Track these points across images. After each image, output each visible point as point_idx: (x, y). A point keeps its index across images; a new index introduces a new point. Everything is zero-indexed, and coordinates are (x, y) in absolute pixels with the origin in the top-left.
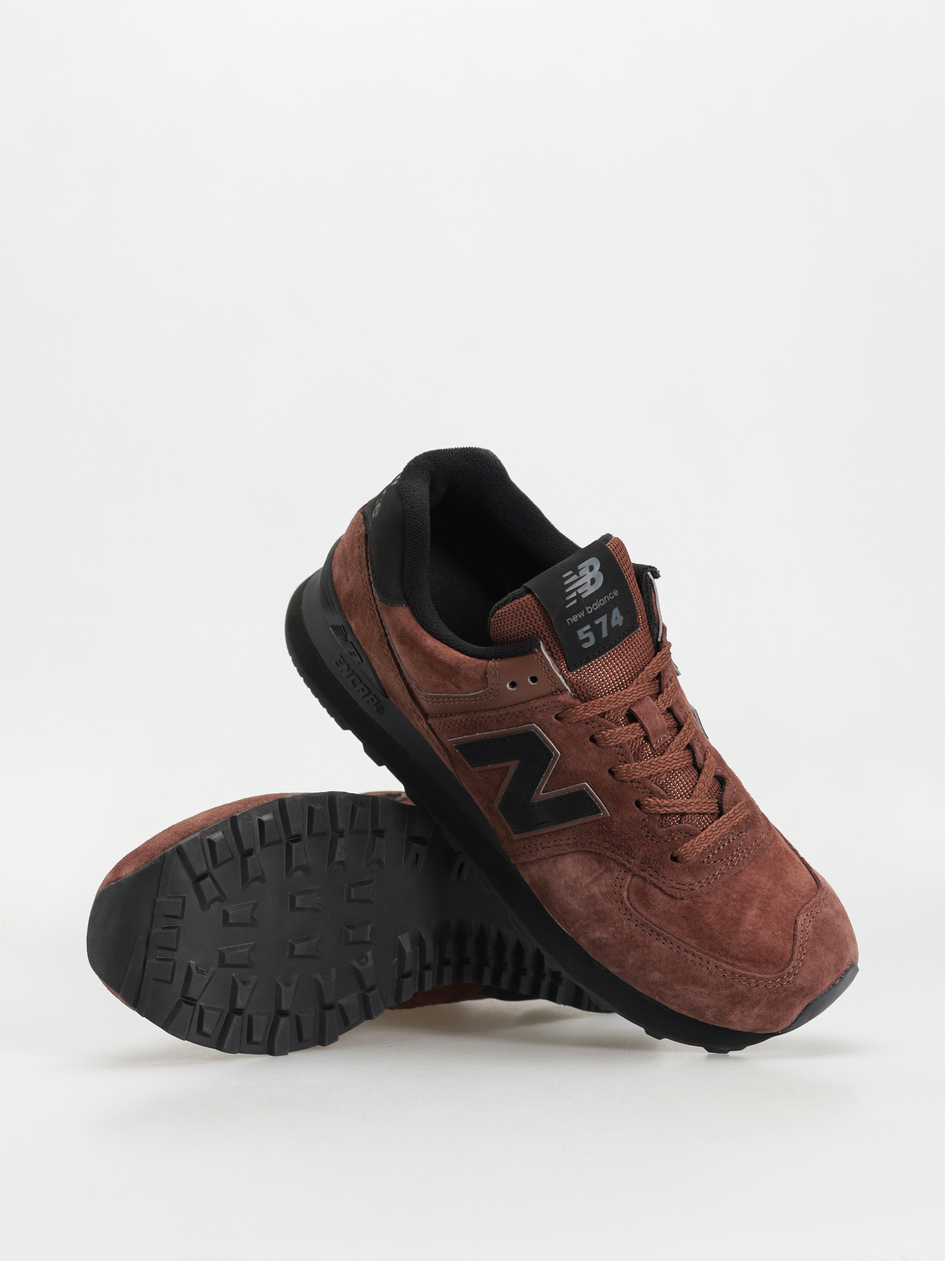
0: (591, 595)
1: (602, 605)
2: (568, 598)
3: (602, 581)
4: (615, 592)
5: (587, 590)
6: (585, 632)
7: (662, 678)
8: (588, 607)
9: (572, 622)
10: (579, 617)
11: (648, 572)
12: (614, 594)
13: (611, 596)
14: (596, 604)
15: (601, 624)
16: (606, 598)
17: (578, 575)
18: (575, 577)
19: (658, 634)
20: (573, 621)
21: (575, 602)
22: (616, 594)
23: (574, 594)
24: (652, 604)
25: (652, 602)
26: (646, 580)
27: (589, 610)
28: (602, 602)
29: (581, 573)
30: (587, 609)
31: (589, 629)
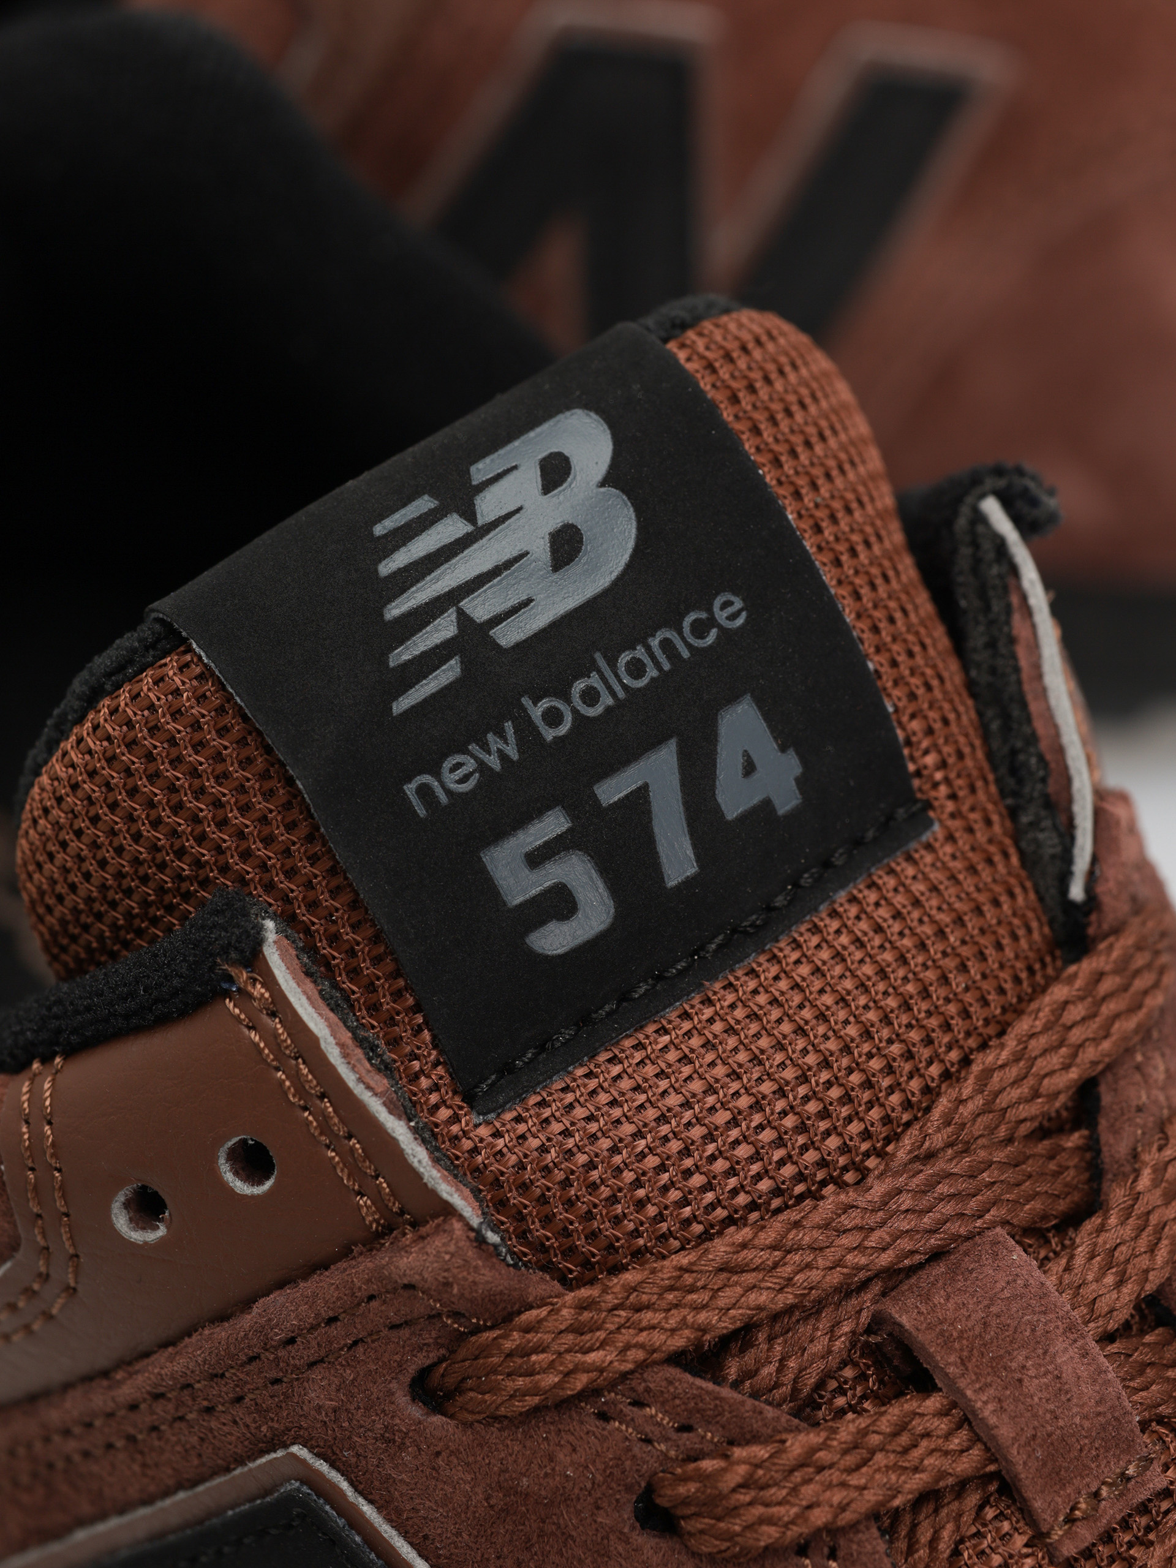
0: (555, 625)
1: (641, 683)
2: (403, 654)
3: (631, 544)
4: (727, 604)
5: (529, 601)
6: (536, 859)
7: (1103, 1123)
8: (545, 704)
9: (443, 798)
10: (482, 766)
11: (983, 496)
12: (721, 616)
13: (700, 629)
14: (594, 680)
15: (639, 800)
16: (666, 644)
17: (470, 515)
18: (452, 528)
19: (1066, 857)
20: (449, 792)
21: (449, 673)
22: (733, 617)
23: (444, 629)
24: (1019, 682)
25: (1017, 670)
26: (975, 544)
27: (553, 718)
28: (636, 669)
29: (488, 506)
30: (536, 712)
31: (559, 837)
